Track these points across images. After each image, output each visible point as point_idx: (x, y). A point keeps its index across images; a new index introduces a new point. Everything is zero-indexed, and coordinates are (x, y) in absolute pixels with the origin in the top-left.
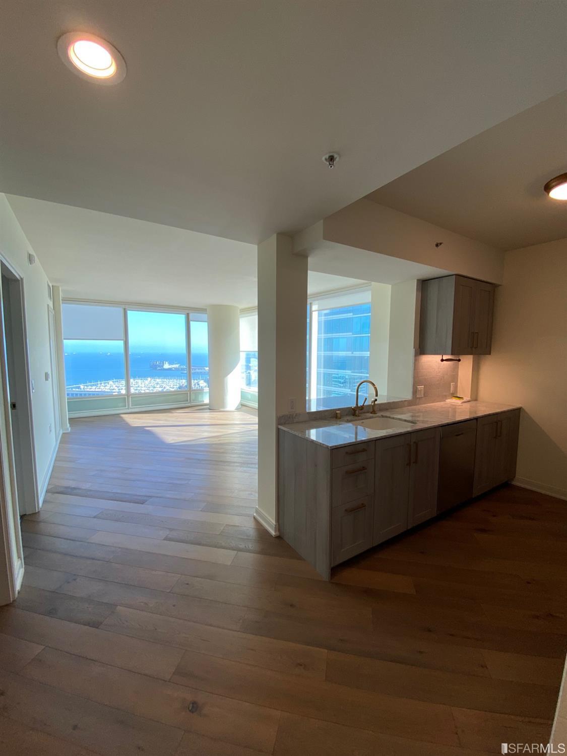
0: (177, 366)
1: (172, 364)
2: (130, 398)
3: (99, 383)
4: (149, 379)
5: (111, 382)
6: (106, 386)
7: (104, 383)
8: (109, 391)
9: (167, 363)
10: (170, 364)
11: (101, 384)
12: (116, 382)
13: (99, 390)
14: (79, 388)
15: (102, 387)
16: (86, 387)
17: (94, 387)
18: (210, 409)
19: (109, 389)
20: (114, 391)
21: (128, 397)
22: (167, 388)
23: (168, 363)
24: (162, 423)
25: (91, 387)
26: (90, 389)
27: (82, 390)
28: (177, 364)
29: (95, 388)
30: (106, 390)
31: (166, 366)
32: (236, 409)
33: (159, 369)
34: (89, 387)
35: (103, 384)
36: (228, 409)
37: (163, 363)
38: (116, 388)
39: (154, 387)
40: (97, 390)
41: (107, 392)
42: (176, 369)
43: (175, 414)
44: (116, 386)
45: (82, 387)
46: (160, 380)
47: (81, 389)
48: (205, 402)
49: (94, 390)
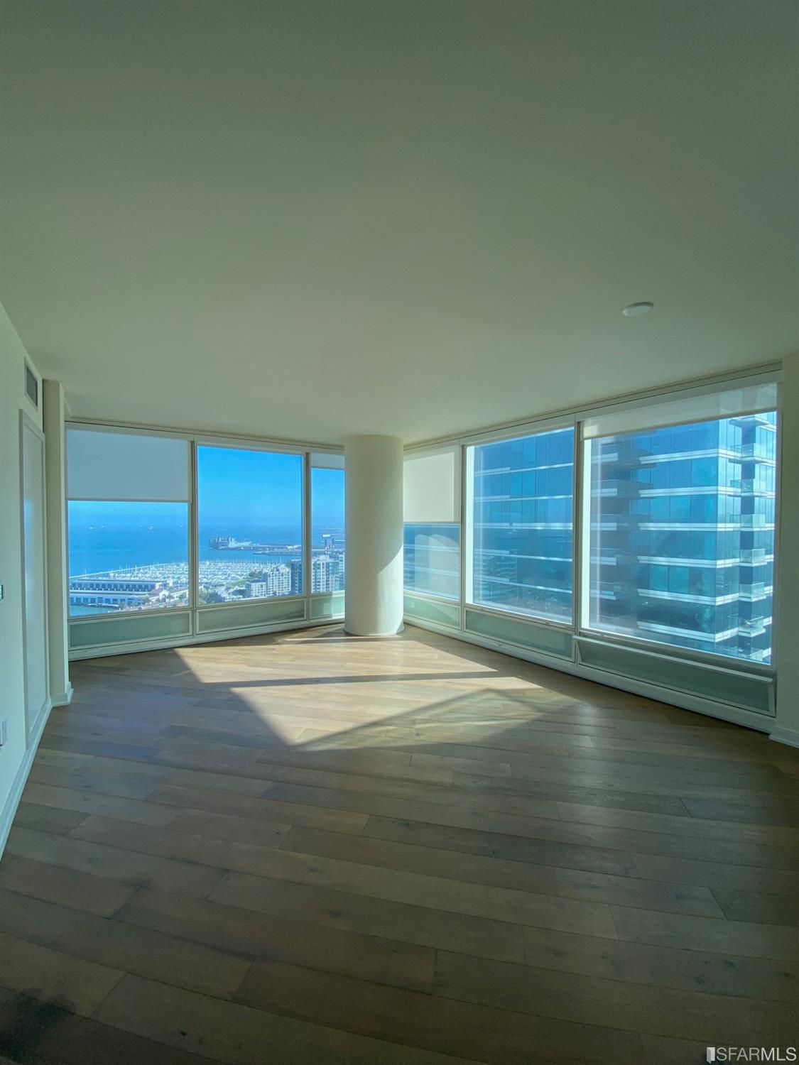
0: (247, 544)
1: (240, 542)
2: (198, 614)
3: (136, 568)
4: (208, 563)
5: (153, 568)
6: (146, 573)
7: (143, 569)
8: (149, 579)
9: (233, 539)
10: (238, 540)
11: (139, 570)
12: (160, 567)
13: (136, 579)
14: (107, 575)
15: (140, 575)
16: (117, 575)
17: (129, 575)
18: (348, 634)
19: (150, 577)
20: (158, 580)
21: (194, 611)
22: (232, 575)
23: (235, 540)
24: (264, 673)
25: (124, 575)
26: (123, 577)
27: (112, 578)
28: (248, 541)
29: (131, 577)
30: (146, 579)
31: (233, 544)
32: (397, 634)
33: (222, 549)
34: (122, 575)
35: (141, 571)
36: (381, 634)
37: (228, 540)
38: (160, 576)
39: (215, 575)
40: (132, 579)
41: (148, 581)
42: (246, 549)
43: (284, 646)
44: (160, 573)
45: (112, 575)
46: (224, 564)
47: (109, 577)
48: (334, 618)
49: (128, 579)
